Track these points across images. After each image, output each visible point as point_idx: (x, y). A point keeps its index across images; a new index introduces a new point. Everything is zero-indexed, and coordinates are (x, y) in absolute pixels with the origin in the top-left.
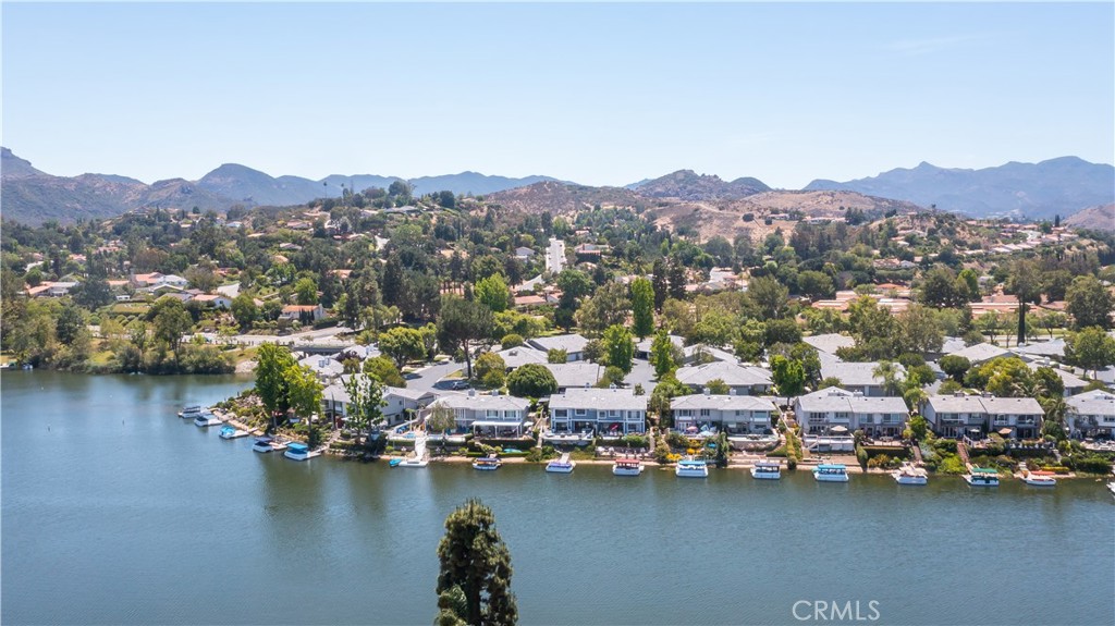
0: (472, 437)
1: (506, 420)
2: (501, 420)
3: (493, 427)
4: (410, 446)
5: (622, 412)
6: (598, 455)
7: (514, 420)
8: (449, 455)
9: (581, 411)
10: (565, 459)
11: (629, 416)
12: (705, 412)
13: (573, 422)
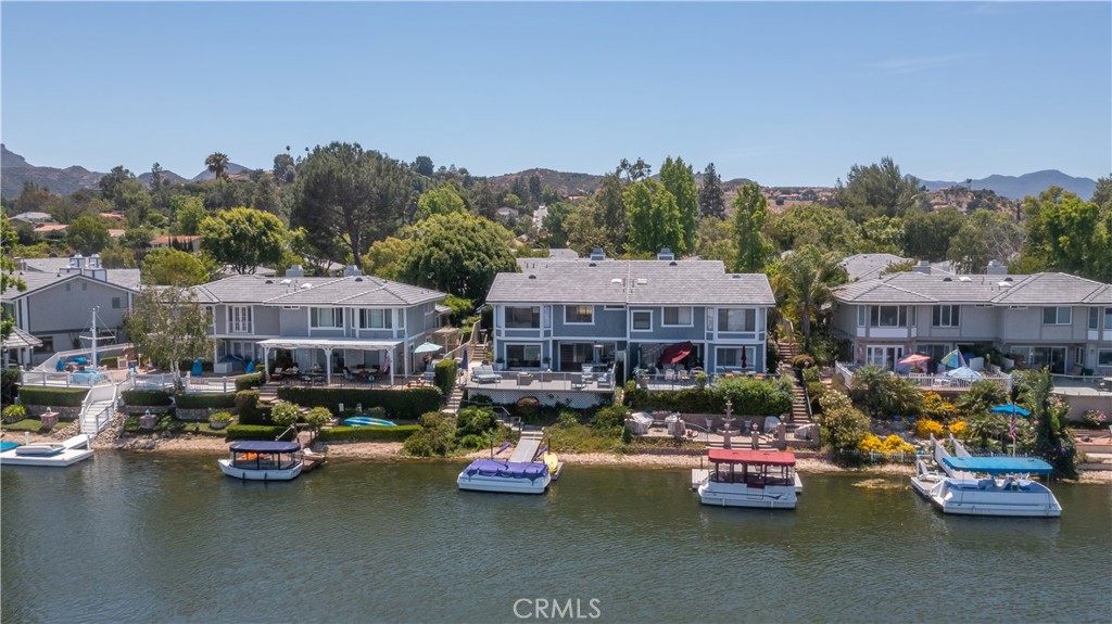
0: (259, 383)
1: (363, 337)
2: (351, 336)
3: (320, 352)
4: (67, 404)
5: (700, 311)
6: (631, 436)
7: (388, 336)
8: (178, 432)
9: (573, 312)
10: (525, 449)
11: (723, 326)
12: (946, 314)
13: (555, 342)
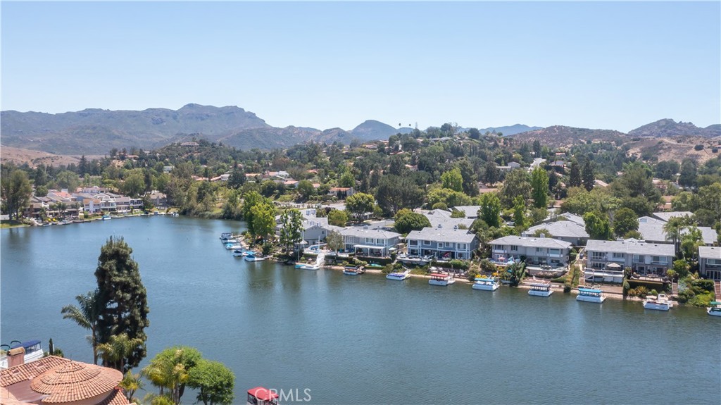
0: (354, 255)
1: (378, 246)
2: (375, 245)
3: (367, 249)
4: (314, 257)
5: (454, 244)
6: (429, 272)
7: (383, 246)
8: (336, 265)
9: (427, 242)
10: (407, 273)
11: (459, 247)
12: (514, 247)
13: (422, 250)
